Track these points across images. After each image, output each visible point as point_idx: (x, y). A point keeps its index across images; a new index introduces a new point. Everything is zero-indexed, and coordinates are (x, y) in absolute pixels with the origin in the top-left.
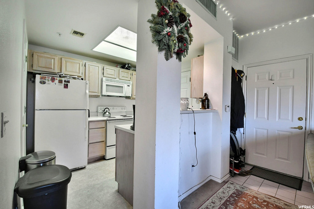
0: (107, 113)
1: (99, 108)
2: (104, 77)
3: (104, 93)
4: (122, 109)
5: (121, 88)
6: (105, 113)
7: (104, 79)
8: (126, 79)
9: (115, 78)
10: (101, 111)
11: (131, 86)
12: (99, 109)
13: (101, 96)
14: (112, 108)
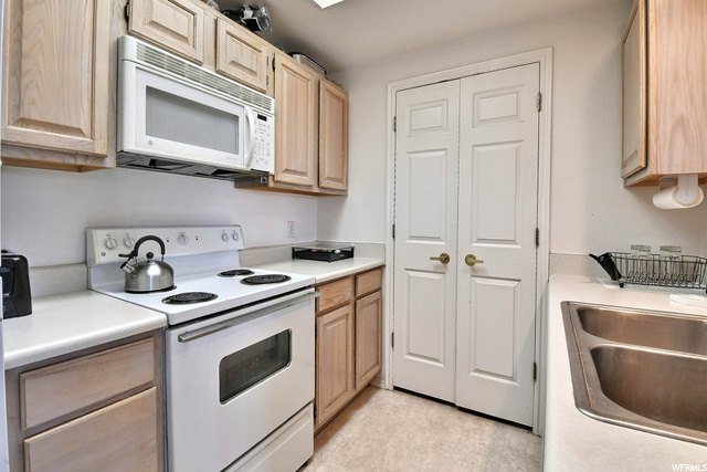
0: (154, 270)
1: (99, 236)
2: (130, 34)
3: (137, 140)
4: (224, 237)
5: (226, 126)
6: (142, 267)
7: (132, 47)
8: (249, 79)
9: (200, 64)
10: (112, 257)
11: (271, 120)
12: (99, 248)
13: (110, 162)
14: (176, 232)
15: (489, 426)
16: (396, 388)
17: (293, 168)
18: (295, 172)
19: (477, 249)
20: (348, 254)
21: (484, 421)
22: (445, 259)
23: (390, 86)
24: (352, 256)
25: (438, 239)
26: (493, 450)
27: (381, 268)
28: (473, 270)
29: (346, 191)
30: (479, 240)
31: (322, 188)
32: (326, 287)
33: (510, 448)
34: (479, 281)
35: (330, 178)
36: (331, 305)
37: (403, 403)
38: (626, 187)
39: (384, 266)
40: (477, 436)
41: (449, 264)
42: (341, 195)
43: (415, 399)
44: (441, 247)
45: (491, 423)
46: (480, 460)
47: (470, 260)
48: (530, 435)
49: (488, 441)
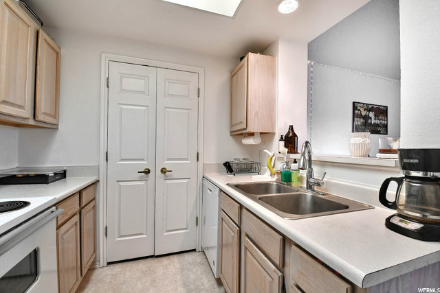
15: (175, 258)
16: (109, 264)
17: (12, 101)
18: (13, 105)
19: (167, 165)
20: (62, 175)
21: (171, 257)
22: (147, 172)
23: (103, 56)
24: (65, 177)
25: (143, 160)
26: (183, 269)
27: (96, 183)
28: (165, 176)
29: (57, 125)
30: (169, 159)
31: (38, 121)
32: (62, 205)
33: (190, 264)
34: (168, 182)
35: (45, 114)
36: (66, 218)
37: (118, 270)
38: (231, 135)
39: (99, 181)
40: (172, 266)
41: (150, 174)
42: (53, 128)
43: (125, 264)
44: (144, 165)
45: (175, 256)
46: (178, 277)
47: (163, 171)
48: (196, 253)
49: (178, 266)
